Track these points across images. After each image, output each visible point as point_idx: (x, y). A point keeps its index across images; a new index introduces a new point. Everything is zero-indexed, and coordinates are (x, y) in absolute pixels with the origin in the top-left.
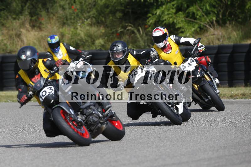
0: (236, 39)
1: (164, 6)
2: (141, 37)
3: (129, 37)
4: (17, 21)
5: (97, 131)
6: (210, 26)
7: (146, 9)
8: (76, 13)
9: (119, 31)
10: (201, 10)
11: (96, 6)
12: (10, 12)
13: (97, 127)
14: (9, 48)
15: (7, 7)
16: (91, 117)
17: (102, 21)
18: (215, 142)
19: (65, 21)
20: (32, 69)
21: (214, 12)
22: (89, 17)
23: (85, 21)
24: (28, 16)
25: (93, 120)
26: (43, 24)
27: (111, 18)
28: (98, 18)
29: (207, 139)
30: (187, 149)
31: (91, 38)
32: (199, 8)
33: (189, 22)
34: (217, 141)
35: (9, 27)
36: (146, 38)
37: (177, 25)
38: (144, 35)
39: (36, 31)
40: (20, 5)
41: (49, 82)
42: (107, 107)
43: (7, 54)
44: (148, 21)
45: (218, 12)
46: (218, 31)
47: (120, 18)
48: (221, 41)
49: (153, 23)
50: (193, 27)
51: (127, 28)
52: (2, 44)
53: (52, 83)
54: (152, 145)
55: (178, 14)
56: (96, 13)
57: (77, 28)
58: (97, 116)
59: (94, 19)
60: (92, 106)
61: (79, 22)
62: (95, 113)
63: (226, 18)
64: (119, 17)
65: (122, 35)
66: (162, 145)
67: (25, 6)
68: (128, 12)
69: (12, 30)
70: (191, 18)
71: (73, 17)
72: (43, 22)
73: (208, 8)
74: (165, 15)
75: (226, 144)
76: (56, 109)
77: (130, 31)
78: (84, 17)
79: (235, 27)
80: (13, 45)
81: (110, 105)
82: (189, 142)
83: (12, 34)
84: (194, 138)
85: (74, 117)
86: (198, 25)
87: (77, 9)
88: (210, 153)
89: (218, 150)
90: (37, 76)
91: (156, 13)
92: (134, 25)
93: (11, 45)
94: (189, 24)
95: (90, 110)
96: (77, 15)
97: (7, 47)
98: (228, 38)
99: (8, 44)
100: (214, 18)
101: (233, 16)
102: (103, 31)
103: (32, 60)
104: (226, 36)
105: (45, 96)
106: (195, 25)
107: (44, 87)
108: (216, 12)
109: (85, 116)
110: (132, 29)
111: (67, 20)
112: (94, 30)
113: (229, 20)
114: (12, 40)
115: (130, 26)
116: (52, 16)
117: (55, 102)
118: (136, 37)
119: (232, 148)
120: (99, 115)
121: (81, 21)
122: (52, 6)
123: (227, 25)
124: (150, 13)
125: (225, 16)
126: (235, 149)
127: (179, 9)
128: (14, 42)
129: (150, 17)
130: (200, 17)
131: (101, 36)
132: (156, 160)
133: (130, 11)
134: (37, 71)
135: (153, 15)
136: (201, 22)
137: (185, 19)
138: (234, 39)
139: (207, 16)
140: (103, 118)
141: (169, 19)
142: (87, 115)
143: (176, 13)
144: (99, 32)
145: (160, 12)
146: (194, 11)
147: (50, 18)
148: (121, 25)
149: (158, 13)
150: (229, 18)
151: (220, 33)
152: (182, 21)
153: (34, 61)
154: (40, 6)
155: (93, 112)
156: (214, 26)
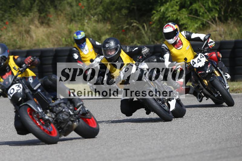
0: (237, 35)
1: (168, 4)
2: (146, 33)
3: (135, 33)
4: (26, 17)
5: (67, 128)
6: (212, 22)
7: (150, 6)
8: (83, 10)
9: (125, 27)
10: (203, 7)
11: (103, 3)
12: (19, 9)
13: (67, 125)
14: (19, 43)
15: (16, 4)
16: (61, 115)
17: (108, 17)
18: (217, 134)
19: (73, 18)
20: (2, 66)
21: (216, 9)
22: (96, 14)
23: (91, 18)
24: (37, 13)
25: (63, 118)
26: (51, 21)
27: (117, 15)
28: (105, 15)
29: (209, 132)
30: (190, 141)
31: (98, 34)
32: (202, 6)
33: (192, 19)
34: (219, 134)
35: (18, 23)
36: (150, 35)
37: (180, 21)
38: (149, 31)
39: (44, 28)
40: (29, 2)
41: (17, 79)
42: (78, 104)
43: (17, 50)
44: (152, 17)
45: (220, 9)
46: (221, 27)
47: (126, 15)
48: (223, 37)
49: (157, 19)
50: (196, 23)
51: (133, 25)
52: (12, 40)
53: (20, 81)
54: (157, 138)
55: (182, 10)
56: (103, 10)
57: (84, 25)
58: (68, 114)
59: (100, 16)
60: (62, 104)
61: (86, 18)
62: (65, 111)
63: (228, 14)
64: (124, 14)
65: (128, 31)
66: (166, 137)
67: (34, 3)
68: (133, 9)
69: (22, 26)
70: (194, 15)
71: (80, 14)
72: (51, 18)
73: (210, 5)
74: (169, 12)
75: (228, 136)
76: (23, 107)
77: (135, 27)
78: (91, 14)
79: (236, 24)
80: (23, 41)
81: (81, 103)
82: (193, 135)
83: (22, 31)
84: (197, 131)
85: (41, 115)
86: (201, 21)
87: (84, 6)
88: (213, 145)
89: (220, 143)
90: (8, 73)
91: (160, 10)
92: (139, 21)
93: (21, 41)
94: (192, 21)
95: (60, 108)
96: (84, 12)
97: (17, 43)
98: (230, 34)
99: (18, 40)
100: (217, 15)
101: (234, 13)
102: (109, 28)
103: (3, 57)
104: (228, 32)
105: (13, 94)
106: (197, 22)
107: (12, 84)
108: (218, 9)
109: (55, 114)
110: (137, 25)
111: (74, 17)
112: (100, 26)
113: (231, 17)
114: (22, 36)
115: (135, 23)
116: (60, 13)
117: (23, 100)
118: (141, 33)
119: (233, 141)
120: (70, 112)
121: (88, 18)
122: (60, 3)
123: (229, 21)
124: (154, 10)
125: (227, 13)
126: (236, 141)
127: (182, 6)
128: (24, 38)
129: (154, 13)
130: (203, 13)
131: (107, 32)
132: (160, 152)
133: (135, 8)
134: (8, 69)
135: (157, 11)
136: (204, 18)
137: (188, 16)
138: (236, 35)
139: (210, 13)
140: (73, 116)
141: (172, 16)
142: (57, 112)
143: (179, 10)
144: (105, 28)
145: (164, 9)
146: (197, 8)
147: (58, 15)
148: (127, 22)
149: (162, 10)
150: (231, 15)
151: (222, 29)
152: (185, 17)
153: (4, 58)
154: (48, 3)
155: (62, 110)
156: (216, 22)
